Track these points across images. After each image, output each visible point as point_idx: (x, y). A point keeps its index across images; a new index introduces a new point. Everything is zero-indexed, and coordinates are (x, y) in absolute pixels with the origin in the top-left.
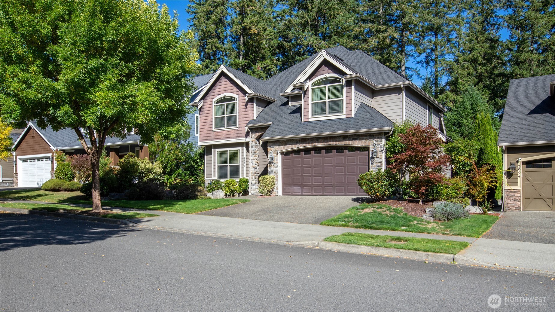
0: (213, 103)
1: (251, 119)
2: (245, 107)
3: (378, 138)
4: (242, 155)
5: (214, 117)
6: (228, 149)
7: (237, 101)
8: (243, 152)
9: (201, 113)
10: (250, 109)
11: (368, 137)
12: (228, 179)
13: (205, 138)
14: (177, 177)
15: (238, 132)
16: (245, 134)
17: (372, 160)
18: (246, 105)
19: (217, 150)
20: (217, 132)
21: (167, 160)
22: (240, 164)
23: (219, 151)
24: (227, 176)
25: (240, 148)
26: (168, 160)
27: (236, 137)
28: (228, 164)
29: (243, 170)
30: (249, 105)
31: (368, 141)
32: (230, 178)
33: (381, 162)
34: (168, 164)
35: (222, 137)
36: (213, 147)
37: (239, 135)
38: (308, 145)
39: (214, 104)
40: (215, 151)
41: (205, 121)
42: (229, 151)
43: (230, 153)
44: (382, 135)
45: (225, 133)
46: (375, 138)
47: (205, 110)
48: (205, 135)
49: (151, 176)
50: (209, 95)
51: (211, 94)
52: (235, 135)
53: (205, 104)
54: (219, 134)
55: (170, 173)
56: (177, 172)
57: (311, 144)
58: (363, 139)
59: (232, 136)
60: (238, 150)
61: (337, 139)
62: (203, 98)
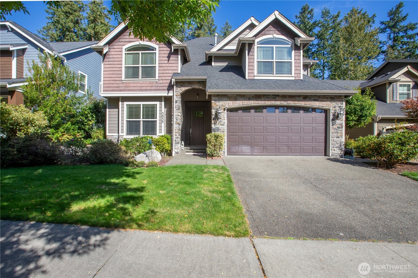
0: (124, 50)
1: (176, 72)
2: (167, 59)
3: (339, 101)
4: (161, 111)
5: (123, 66)
6: (141, 103)
7: (157, 52)
8: (161, 107)
9: (105, 60)
10: (173, 62)
11: (329, 99)
12: (141, 135)
13: (111, 89)
14: (64, 132)
15: (157, 85)
16: (166, 88)
17: (333, 122)
18: (169, 57)
19: (126, 103)
20: (129, 83)
21: (54, 111)
22: (158, 119)
23: (129, 105)
24: (140, 132)
25: (158, 103)
26: (56, 111)
27: (155, 90)
28: (141, 119)
29: (161, 127)
30: (173, 58)
31: (328, 103)
32: (143, 134)
33: (341, 124)
34: (54, 115)
35: (136, 88)
36: (120, 100)
37: (158, 88)
38: (263, 102)
39: (124, 52)
40: (123, 105)
41: (111, 69)
42: (143, 105)
43: (143, 107)
44: (343, 98)
45: (139, 85)
46: (336, 101)
47: (111, 56)
48: (111, 85)
49: (31, 130)
50: (117, 40)
51: (121, 40)
52: (154, 88)
53: (111, 50)
54: (131, 85)
55: (57, 127)
56: (66, 126)
57: (266, 102)
58: (324, 101)
59: (149, 88)
60: (154, 105)
61: (297, 99)
62: (109, 43)
